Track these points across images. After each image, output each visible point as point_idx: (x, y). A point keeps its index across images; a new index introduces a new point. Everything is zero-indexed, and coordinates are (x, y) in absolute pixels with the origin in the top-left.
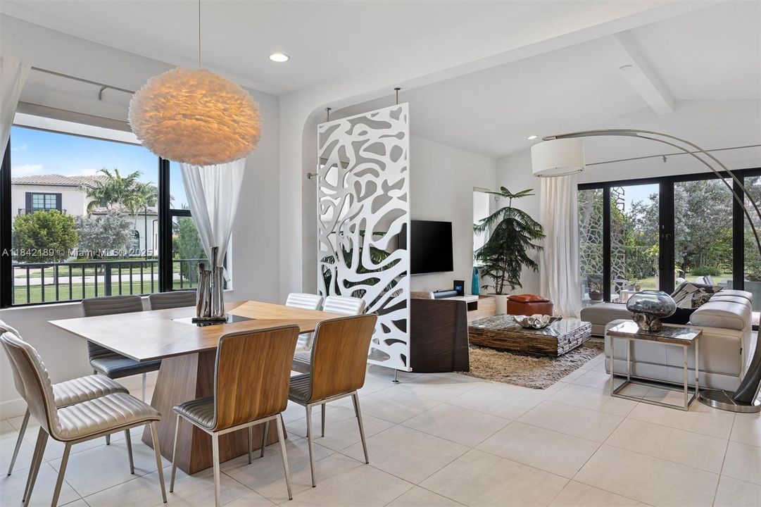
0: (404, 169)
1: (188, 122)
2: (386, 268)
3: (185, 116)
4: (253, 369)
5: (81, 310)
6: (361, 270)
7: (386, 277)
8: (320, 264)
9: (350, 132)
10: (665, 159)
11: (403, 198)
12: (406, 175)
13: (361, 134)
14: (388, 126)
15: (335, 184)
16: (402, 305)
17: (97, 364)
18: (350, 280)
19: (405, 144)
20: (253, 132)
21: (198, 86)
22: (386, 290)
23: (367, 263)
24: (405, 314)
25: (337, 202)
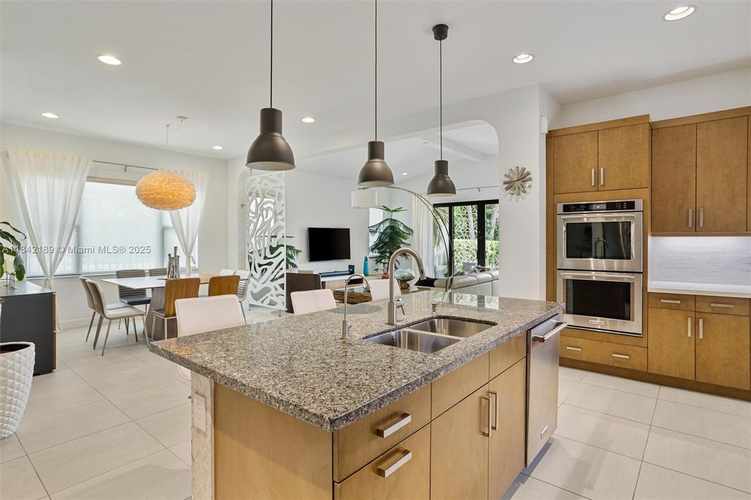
0: (283, 205)
1: (159, 196)
2: (275, 257)
3: (158, 194)
4: (180, 292)
5: (116, 276)
6: (265, 258)
7: (276, 261)
8: (247, 254)
9: (260, 183)
10: (479, 190)
11: (282, 220)
12: (284, 208)
13: (265, 184)
14: (277, 182)
15: (254, 211)
16: (282, 276)
17: (123, 300)
18: (261, 263)
19: (283, 191)
20: (190, 197)
21: (163, 181)
22: (276, 268)
23: (269, 255)
24: (284, 281)
25: (255, 220)
